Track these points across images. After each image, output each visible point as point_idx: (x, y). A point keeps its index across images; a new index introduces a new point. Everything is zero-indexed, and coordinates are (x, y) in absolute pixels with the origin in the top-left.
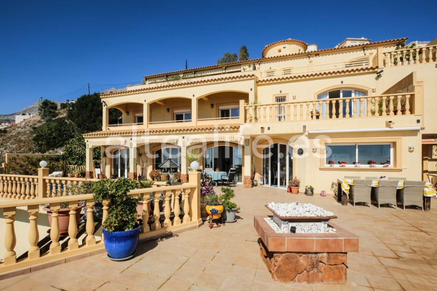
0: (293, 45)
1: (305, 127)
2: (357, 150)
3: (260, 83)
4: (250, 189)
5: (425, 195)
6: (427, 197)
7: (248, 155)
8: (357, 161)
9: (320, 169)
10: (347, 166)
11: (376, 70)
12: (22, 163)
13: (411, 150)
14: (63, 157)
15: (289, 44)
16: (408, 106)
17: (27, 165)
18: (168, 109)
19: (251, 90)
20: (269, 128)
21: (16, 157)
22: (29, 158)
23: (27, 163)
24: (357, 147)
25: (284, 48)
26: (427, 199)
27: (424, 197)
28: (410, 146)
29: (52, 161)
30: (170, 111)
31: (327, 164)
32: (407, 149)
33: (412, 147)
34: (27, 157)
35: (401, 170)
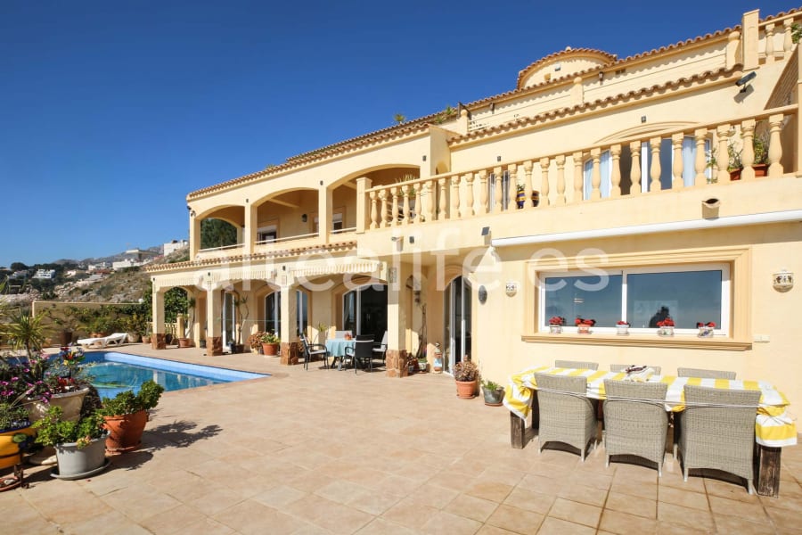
0: (578, 61)
1: (486, 231)
2: (625, 287)
3: (455, 144)
4: (397, 379)
5: (759, 441)
6: (766, 449)
7: (394, 303)
8: (624, 319)
9: (524, 339)
10: (598, 332)
11: (736, 75)
12: (63, 318)
13: (782, 283)
14: (143, 307)
15: (569, 60)
16: (776, 150)
17: (72, 321)
18: (305, 216)
19: (425, 158)
20: (412, 240)
21: (51, 307)
22: (75, 310)
23: (71, 318)
24: (625, 278)
25: (556, 70)
26: (765, 457)
27: (757, 448)
28: (779, 272)
29: (120, 315)
30: (308, 218)
31: (546, 325)
32: (771, 282)
33: (784, 275)
34: (71, 308)
35: (749, 347)
